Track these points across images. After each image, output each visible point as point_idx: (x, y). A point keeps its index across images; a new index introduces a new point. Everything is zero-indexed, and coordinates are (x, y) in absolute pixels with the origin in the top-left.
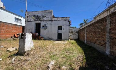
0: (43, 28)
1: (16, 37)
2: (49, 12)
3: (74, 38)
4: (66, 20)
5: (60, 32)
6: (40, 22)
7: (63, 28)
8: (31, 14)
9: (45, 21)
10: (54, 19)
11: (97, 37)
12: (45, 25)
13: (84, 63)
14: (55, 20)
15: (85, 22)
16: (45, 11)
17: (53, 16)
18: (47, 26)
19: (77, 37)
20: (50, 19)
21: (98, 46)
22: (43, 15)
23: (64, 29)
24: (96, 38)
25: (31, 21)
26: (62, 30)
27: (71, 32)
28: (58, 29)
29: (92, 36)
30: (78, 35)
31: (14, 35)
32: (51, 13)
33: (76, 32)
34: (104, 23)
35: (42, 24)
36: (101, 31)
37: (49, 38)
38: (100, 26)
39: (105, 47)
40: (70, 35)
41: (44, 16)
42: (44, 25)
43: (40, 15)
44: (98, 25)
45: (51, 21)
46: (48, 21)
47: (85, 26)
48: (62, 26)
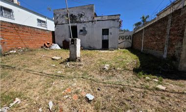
0: (82, 33)
1: (47, 47)
2: (88, 8)
3: (126, 47)
4: (114, 20)
5: (105, 37)
6: (75, 24)
7: (109, 32)
8: (62, 12)
9: (84, 22)
10: (96, 19)
11: (156, 41)
12: (84, 28)
13: (139, 66)
14: (98, 21)
15: (144, 19)
16: (82, 8)
17: (95, 14)
18: (86, 29)
19: (130, 45)
20: (90, 19)
21: (156, 51)
22: (80, 13)
23: (111, 34)
24: (155, 43)
25: (63, 23)
26: (108, 34)
27: (122, 37)
28: (103, 34)
29: (151, 40)
30: (131, 41)
31: (45, 45)
32: (92, 9)
33: (130, 37)
34: (165, 23)
35: (80, 27)
36: (162, 33)
37: (90, 47)
38: (161, 27)
39: (163, 51)
40: (120, 42)
41: (81, 16)
42: (82, 29)
43: (75, 13)
44: (159, 25)
45: (92, 22)
46: (88, 22)
47: (143, 28)
48: (108, 30)
